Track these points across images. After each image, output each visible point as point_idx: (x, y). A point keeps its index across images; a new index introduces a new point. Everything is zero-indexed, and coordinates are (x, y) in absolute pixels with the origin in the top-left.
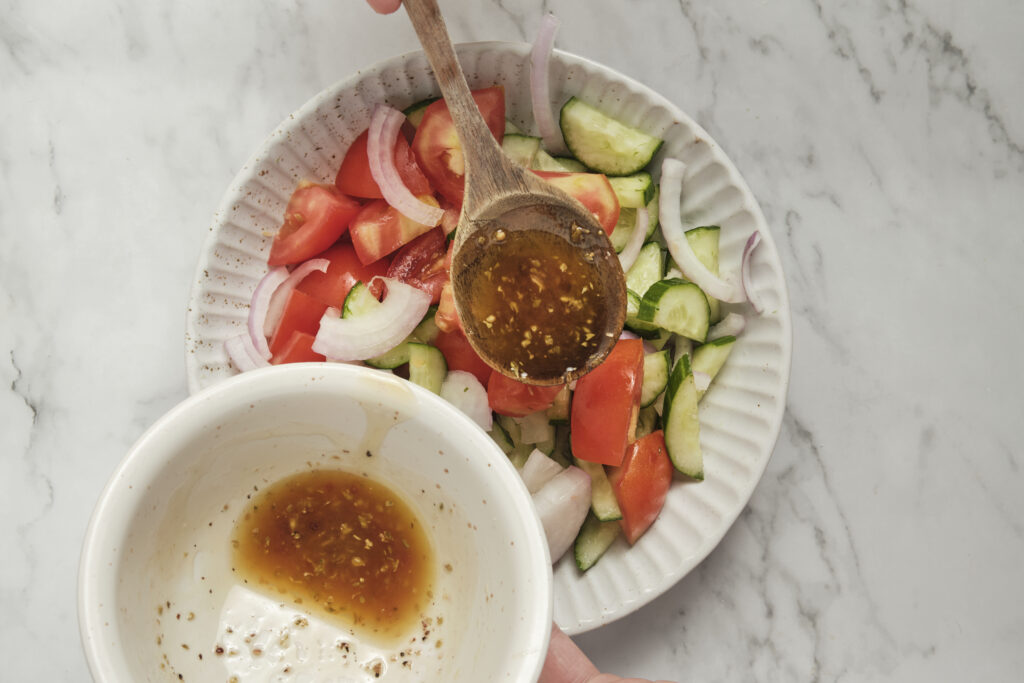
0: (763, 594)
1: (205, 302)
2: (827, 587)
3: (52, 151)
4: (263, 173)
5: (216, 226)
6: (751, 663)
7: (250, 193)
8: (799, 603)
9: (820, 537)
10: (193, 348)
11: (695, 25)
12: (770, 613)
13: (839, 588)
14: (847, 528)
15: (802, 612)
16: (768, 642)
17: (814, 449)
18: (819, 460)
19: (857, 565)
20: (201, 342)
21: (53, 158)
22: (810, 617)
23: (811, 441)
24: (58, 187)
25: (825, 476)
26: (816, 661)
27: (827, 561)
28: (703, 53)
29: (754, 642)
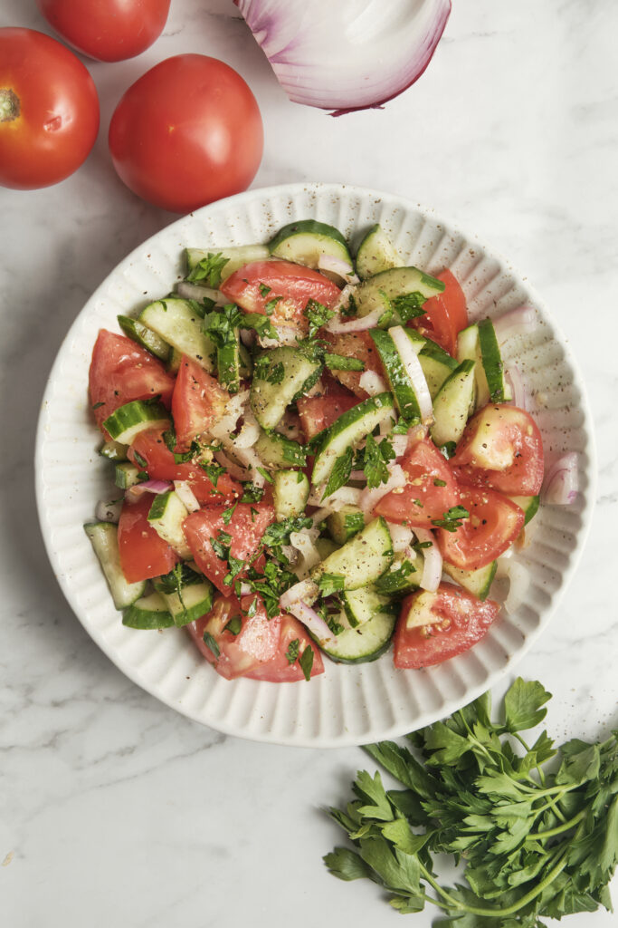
0: (74, 698)
1: (351, 200)
2: (80, 758)
3: (486, 35)
4: (472, 253)
5: (422, 210)
6: (9, 687)
7: (453, 241)
8: (66, 731)
9: (128, 751)
10: (308, 190)
11: (602, 634)
12: (56, 704)
13: (80, 768)
14: (135, 776)
15: (57, 734)
16: (29, 702)
17: (209, 746)
18: (198, 750)
19: (101, 786)
20: (314, 197)
21: (480, 35)
22: (53, 742)
23: (217, 743)
24: (453, 40)
25: (184, 756)
26: (11, 747)
27: (104, 758)
28: (579, 642)
29: (29, 689)
